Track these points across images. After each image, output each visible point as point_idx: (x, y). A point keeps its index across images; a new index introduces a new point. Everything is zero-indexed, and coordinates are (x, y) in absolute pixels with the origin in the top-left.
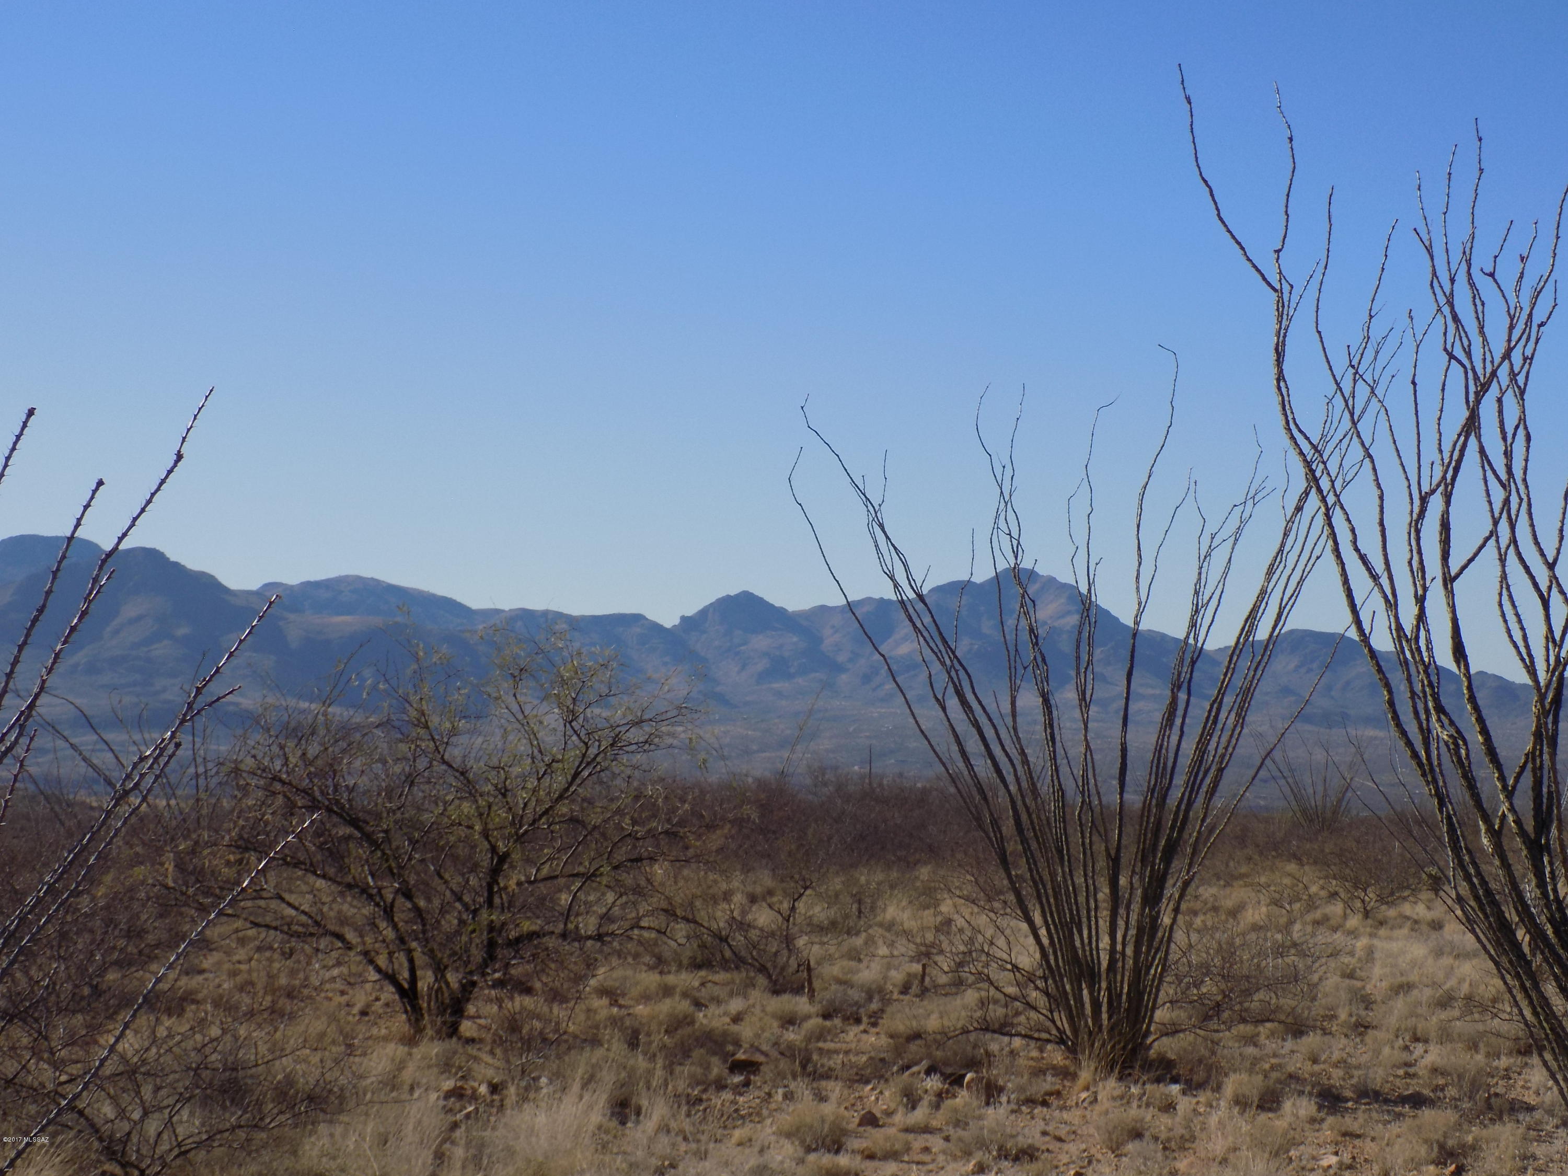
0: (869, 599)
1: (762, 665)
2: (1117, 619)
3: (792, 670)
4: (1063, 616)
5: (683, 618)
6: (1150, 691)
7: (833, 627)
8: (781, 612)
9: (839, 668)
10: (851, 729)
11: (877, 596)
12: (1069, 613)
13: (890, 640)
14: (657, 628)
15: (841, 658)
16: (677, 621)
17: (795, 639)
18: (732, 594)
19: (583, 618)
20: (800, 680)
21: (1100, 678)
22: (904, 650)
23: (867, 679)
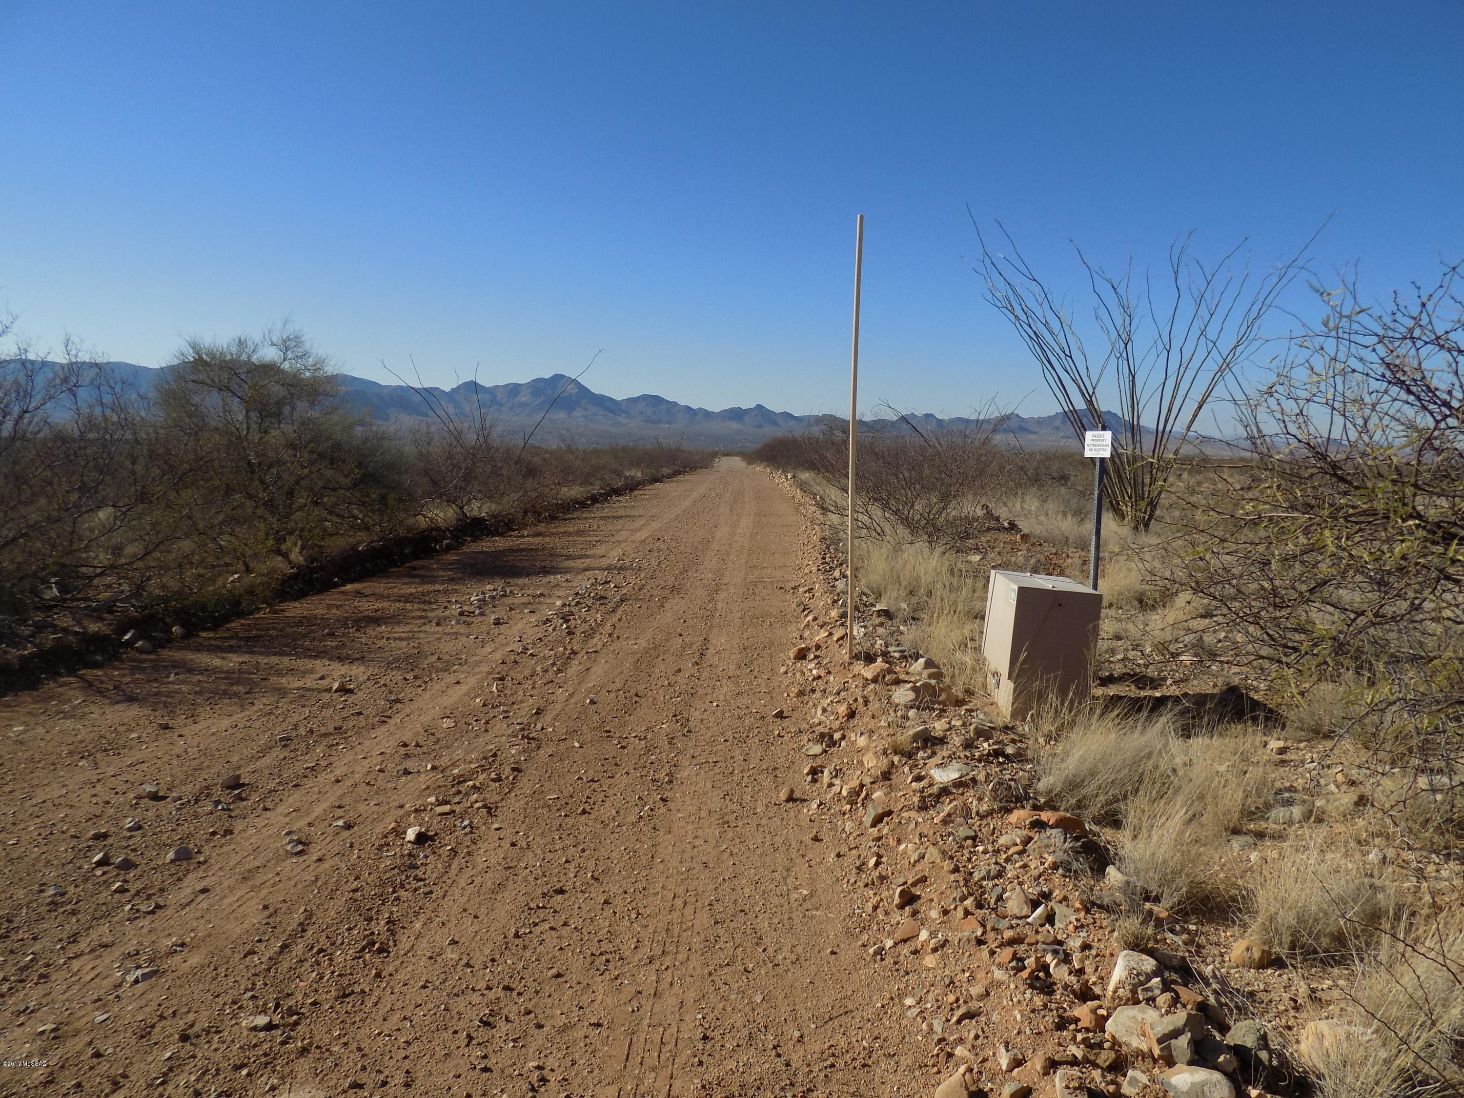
0: (512, 384)
6: (601, 412)
7: (500, 392)
9: (503, 405)
10: (508, 424)
13: (518, 396)
15: (503, 402)
16: (450, 390)
17: (488, 396)
21: (585, 409)
22: (523, 399)
23: (511, 408)
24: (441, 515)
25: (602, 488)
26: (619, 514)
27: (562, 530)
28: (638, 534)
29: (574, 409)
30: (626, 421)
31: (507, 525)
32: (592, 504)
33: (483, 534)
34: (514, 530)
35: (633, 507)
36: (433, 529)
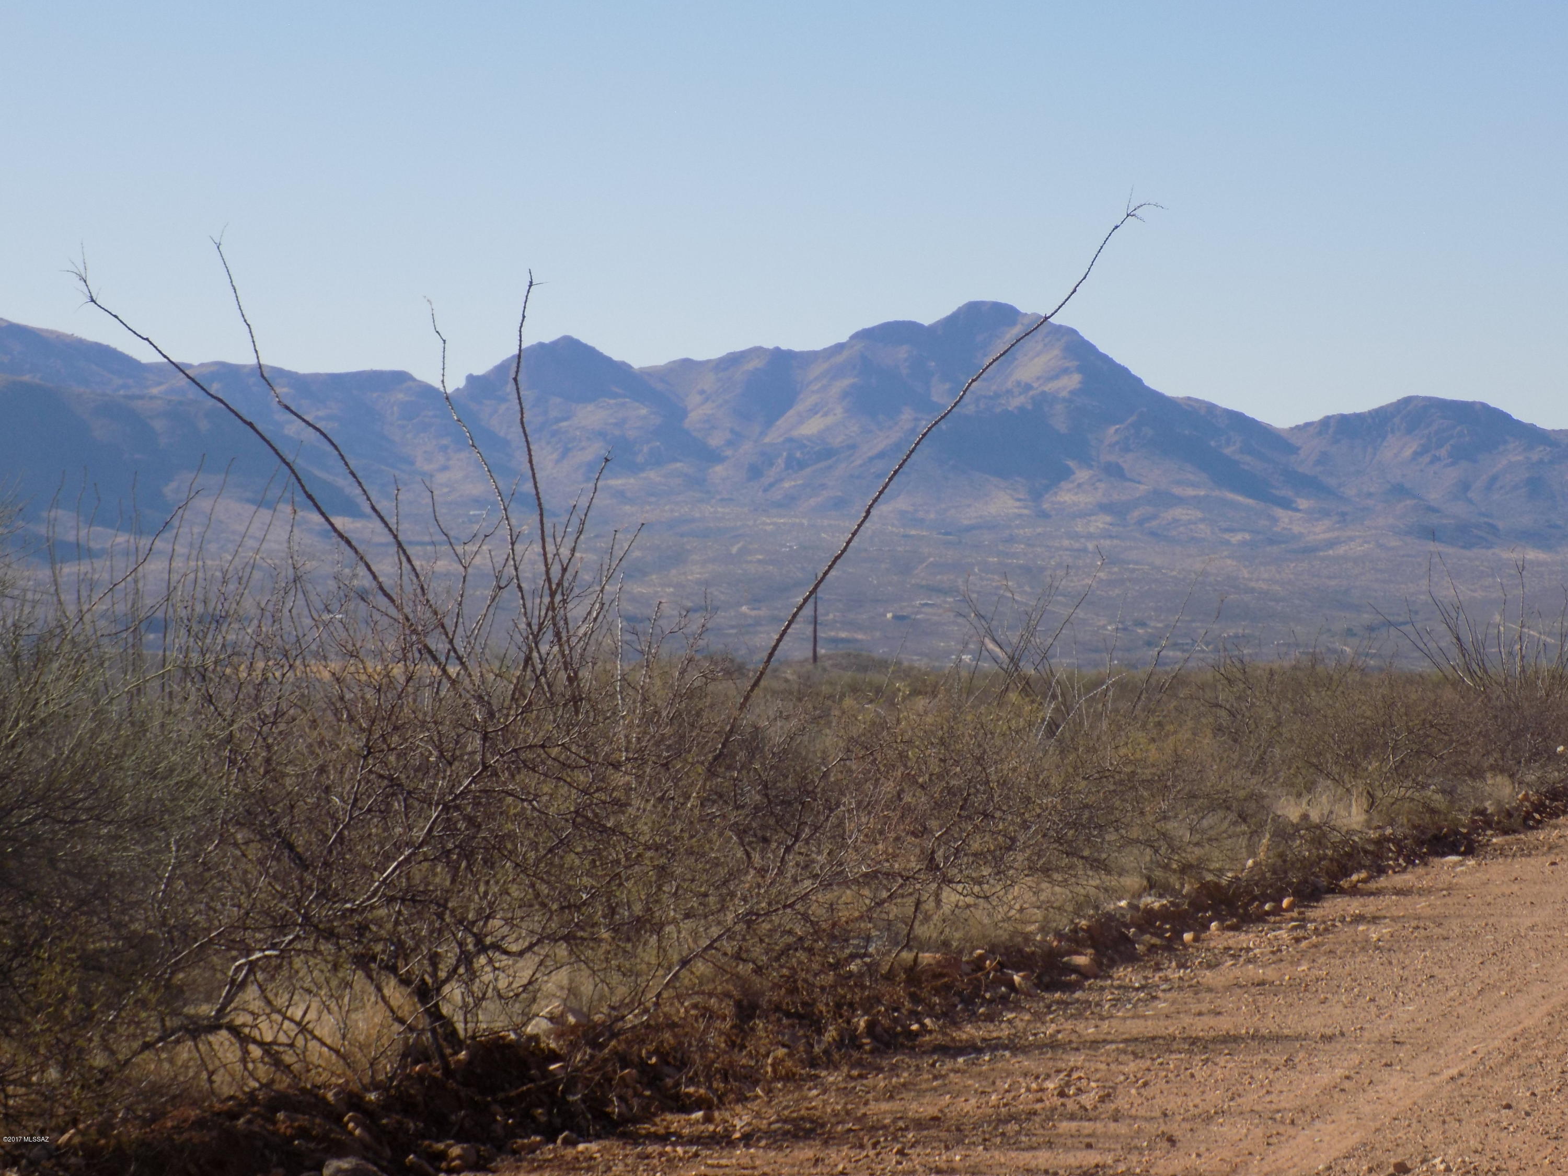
0: (757, 351)
1: (595, 450)
2: (1139, 381)
3: (640, 459)
4: (1056, 377)
5: (471, 379)
6: (1191, 492)
7: (702, 392)
8: (622, 369)
9: (713, 457)
10: (734, 550)
11: (769, 345)
12: (1066, 371)
13: (791, 412)
14: (427, 391)
15: (715, 441)
16: (461, 383)
17: (644, 411)
18: (547, 340)
19: (316, 377)
20: (652, 475)
21: (1114, 472)
22: (812, 427)
23: (755, 472)
24: (327, 1027)
25: (1152, 885)
26: (1224, 1025)
27: (924, 1108)
28: (1303, 1138)
29: (1063, 474)
30: (1320, 531)
31: (651, 1077)
32: (1100, 969)
33: (527, 1124)
34: (684, 1106)
35: (1301, 986)
36: (278, 1102)
